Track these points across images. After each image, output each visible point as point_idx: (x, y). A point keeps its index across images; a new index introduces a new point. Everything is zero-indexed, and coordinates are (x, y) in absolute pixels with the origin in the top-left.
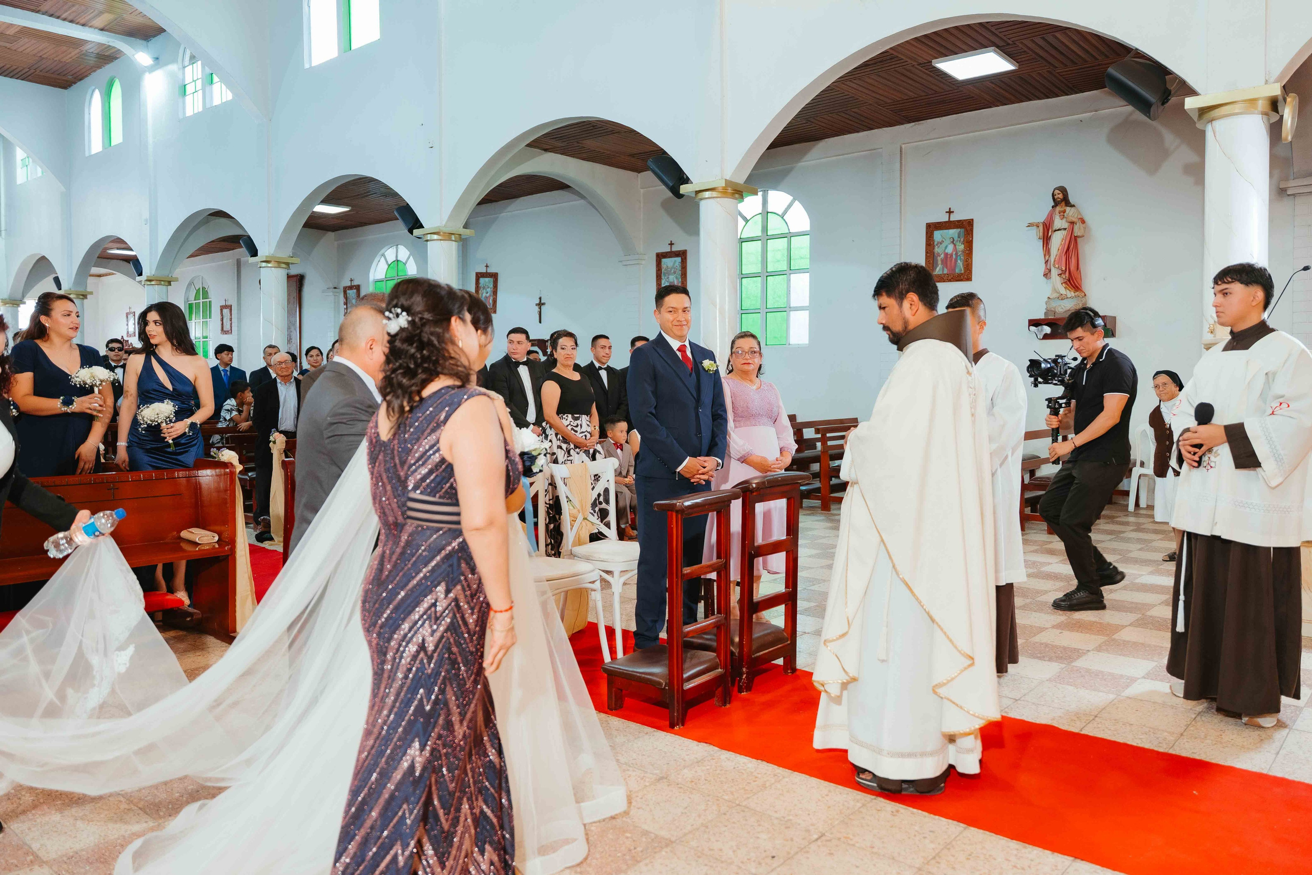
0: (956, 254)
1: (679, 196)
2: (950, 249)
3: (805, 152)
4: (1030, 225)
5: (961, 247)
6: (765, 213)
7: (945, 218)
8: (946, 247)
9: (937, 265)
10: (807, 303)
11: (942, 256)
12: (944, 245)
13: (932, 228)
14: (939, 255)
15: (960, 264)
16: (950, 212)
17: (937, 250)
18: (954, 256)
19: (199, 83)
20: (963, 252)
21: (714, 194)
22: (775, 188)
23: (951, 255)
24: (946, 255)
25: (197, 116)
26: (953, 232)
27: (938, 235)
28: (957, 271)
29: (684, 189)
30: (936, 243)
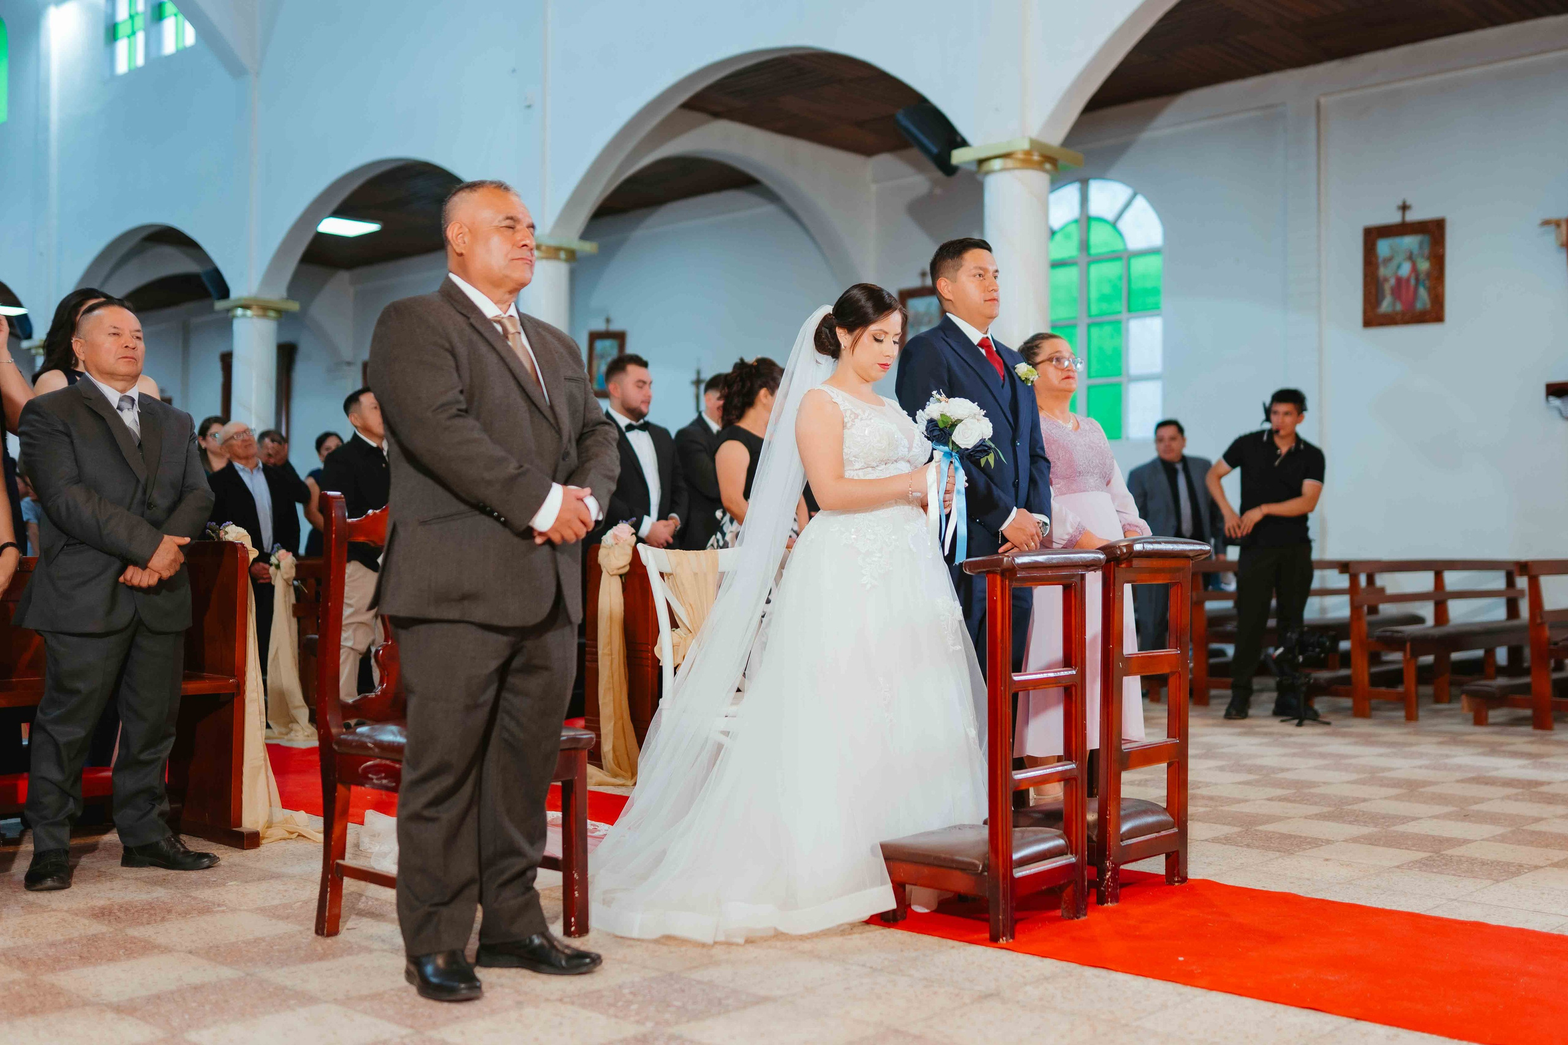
0: (1417, 280)
1: (949, 170)
2: (1405, 270)
3: (1151, 115)
4: (1546, 223)
5: (1424, 266)
6: (1085, 220)
7: (1395, 218)
8: (1399, 267)
9: (1383, 297)
10: (1157, 367)
11: (1393, 281)
12: (1395, 263)
13: (1372, 235)
14: (1386, 280)
15: (1423, 293)
16: (1404, 208)
17: (1383, 272)
18: (1413, 282)
19: (140, 22)
20: (1429, 275)
21: (1009, 163)
22: (1102, 175)
23: (1408, 280)
24: (1399, 280)
25: (134, 73)
26: (1410, 242)
27: (1383, 247)
28: (1419, 306)
29: (959, 156)
30: (1380, 260)
